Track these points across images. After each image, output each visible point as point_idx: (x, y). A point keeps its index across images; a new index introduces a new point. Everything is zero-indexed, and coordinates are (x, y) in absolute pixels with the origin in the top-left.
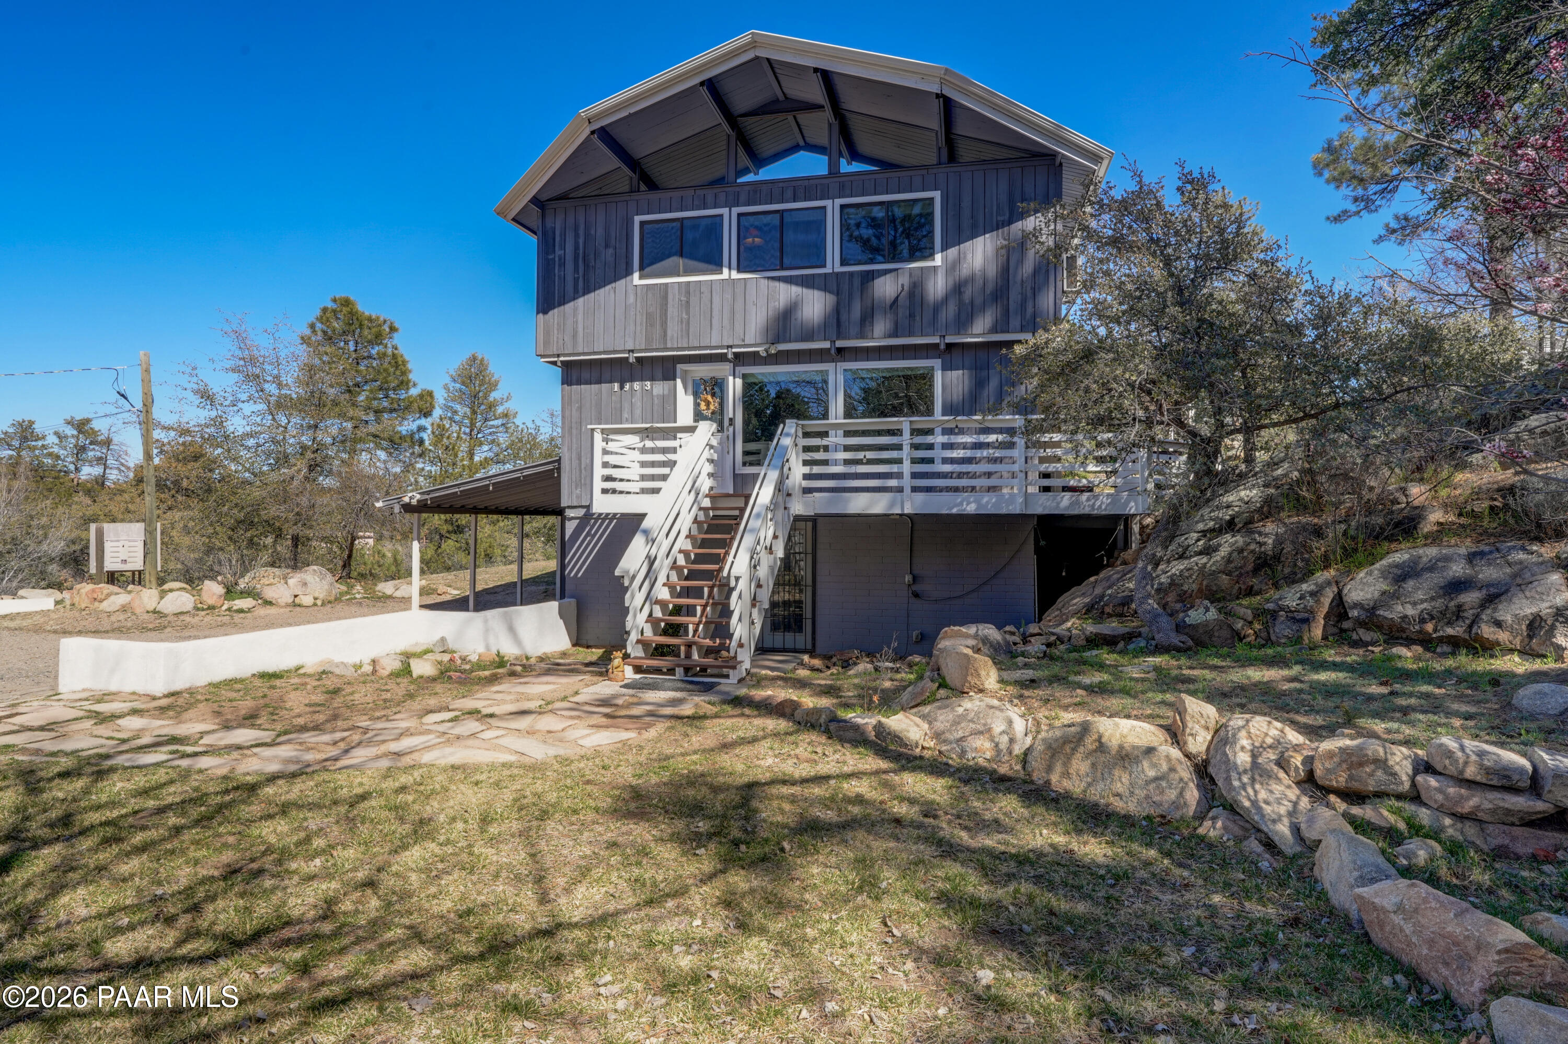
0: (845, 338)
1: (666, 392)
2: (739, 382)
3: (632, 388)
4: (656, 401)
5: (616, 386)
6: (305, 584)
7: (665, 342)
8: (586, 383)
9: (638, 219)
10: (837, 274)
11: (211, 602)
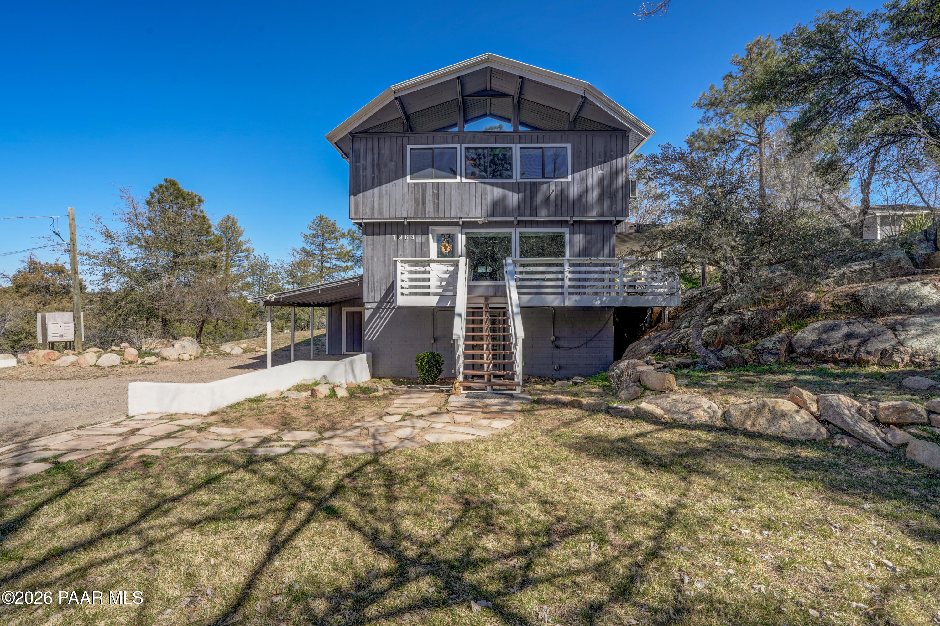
0: (522, 216)
1: (423, 241)
2: (464, 237)
3: (404, 238)
4: (418, 246)
5: (395, 237)
6: (184, 347)
7: (425, 214)
8: (377, 235)
9: (409, 147)
10: (518, 183)
11: (130, 359)
